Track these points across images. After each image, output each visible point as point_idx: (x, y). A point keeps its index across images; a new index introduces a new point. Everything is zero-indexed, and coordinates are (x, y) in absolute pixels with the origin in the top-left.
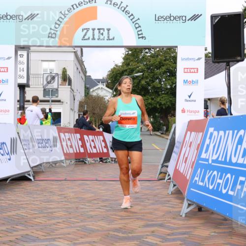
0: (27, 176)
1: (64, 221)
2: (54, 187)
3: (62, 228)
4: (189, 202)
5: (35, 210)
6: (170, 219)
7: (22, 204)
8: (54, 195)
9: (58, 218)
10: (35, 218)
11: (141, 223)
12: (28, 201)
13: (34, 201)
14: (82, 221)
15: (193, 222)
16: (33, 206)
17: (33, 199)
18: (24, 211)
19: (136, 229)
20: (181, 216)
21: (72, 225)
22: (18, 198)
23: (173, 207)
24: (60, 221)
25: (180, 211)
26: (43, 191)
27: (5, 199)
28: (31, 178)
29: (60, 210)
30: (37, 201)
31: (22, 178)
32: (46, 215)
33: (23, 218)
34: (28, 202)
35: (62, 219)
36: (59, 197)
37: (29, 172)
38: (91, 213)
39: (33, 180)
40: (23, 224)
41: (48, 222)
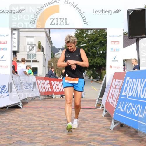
0: (18, 105)
1: (41, 132)
2: (34, 112)
3: (40, 137)
4: (115, 122)
5: (23, 126)
6: (104, 132)
7: (16, 122)
8: (34, 117)
9: (37, 130)
10: (24, 131)
11: (87, 134)
12: (19, 120)
13: (23, 120)
14: (52, 132)
16: (23, 123)
17: (22, 119)
18: (17, 126)
19: (84, 137)
20: (111, 130)
21: (46, 135)
22: (13, 119)
23: (105, 124)
24: (39, 132)
25: (110, 127)
26: (28, 114)
27: (5, 119)
28: (21, 106)
30: (25, 120)
31: (15, 107)
32: (30, 129)
33: (17, 130)
36: (38, 118)
37: (20, 103)
38: (57, 128)
39: (22, 108)
40: (17, 134)
41: (32, 133)
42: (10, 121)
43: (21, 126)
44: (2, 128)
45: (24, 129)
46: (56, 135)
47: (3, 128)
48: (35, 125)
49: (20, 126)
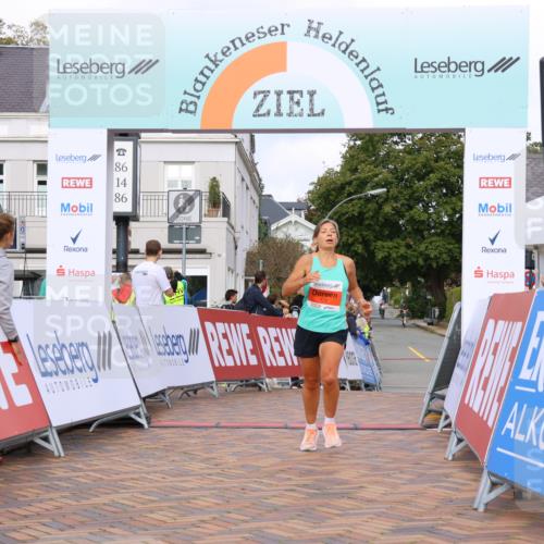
0: (133, 416)
1: (214, 518)
2: (193, 441)
3: (210, 535)
4: (494, 479)
5: (150, 493)
6: (450, 517)
7: (122, 480)
8: (192, 459)
9: (201, 510)
10: (152, 512)
11: (387, 525)
12: (134, 472)
13: (148, 473)
14: (254, 519)
15: (503, 524)
16: (147, 484)
17: (146, 469)
18: (128, 495)
19: (375, 539)
20: (476, 509)
21: (233, 528)
22: (114, 467)
23: (457, 489)
24: (206, 517)
25: (473, 499)
26: (167, 451)
27: (85, 468)
28: (143, 421)
29: (207, 493)
30: (156, 472)
31: (121, 422)
32: (174, 504)
33: (126, 511)
34: (135, 476)
35: (210, 513)
36: (203, 465)
37: (137, 407)
38: (274, 501)
39: (146, 426)
40: (125, 524)
41: (180, 520)
42: (104, 477)
43: (140, 496)
44: (69, 501)
45: (153, 505)
46: (271, 528)
47: (75, 503)
48: (192, 489)
49: (135, 494)
